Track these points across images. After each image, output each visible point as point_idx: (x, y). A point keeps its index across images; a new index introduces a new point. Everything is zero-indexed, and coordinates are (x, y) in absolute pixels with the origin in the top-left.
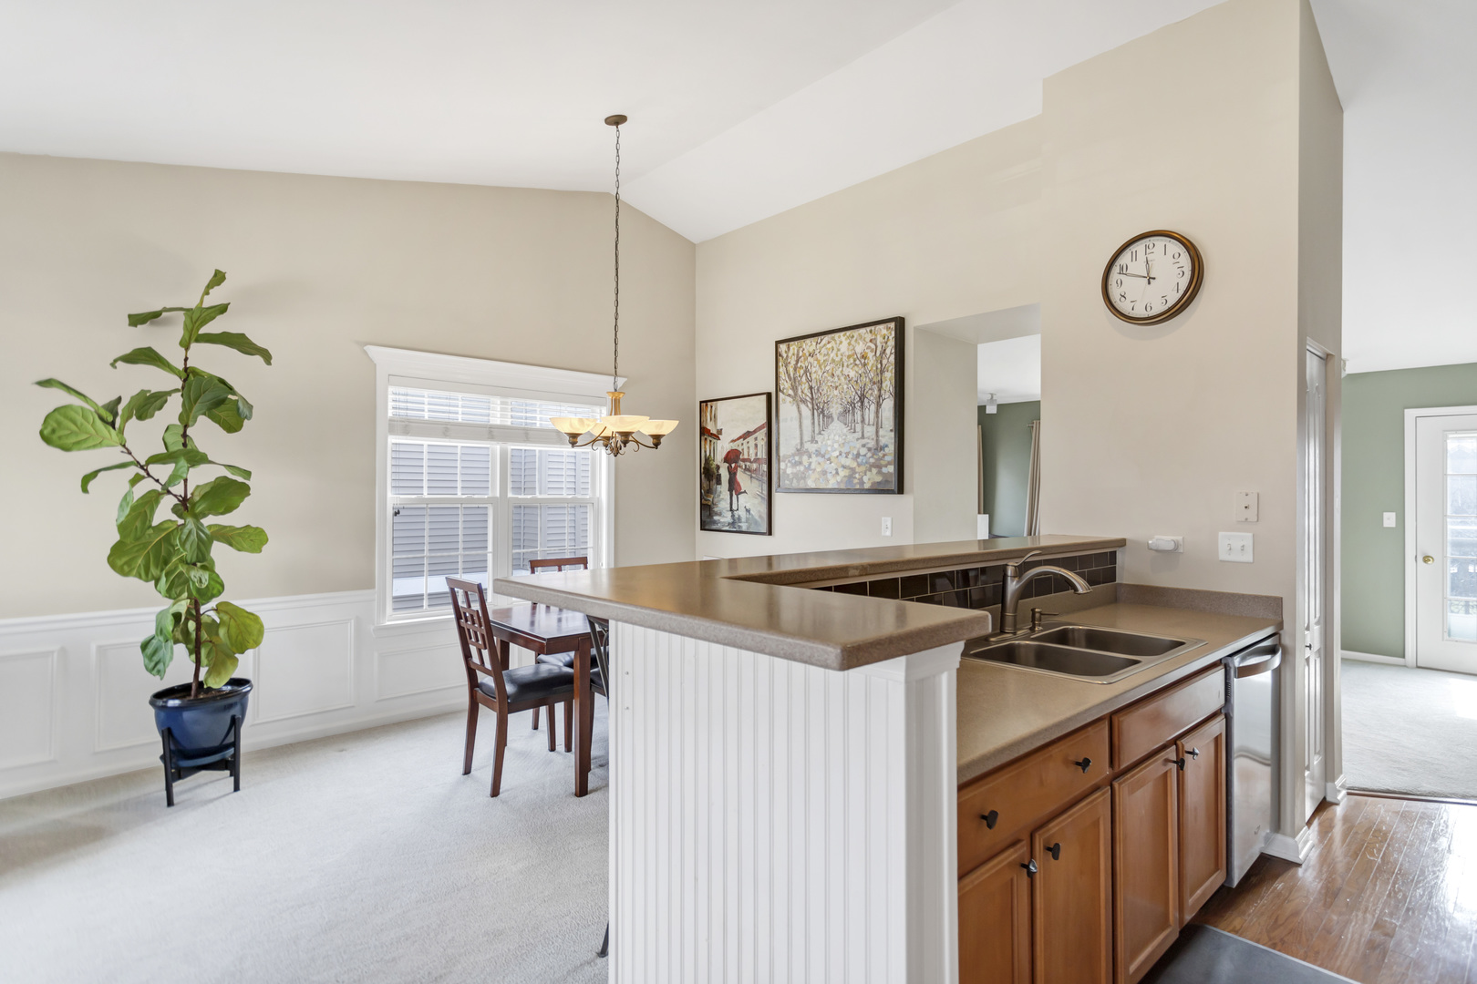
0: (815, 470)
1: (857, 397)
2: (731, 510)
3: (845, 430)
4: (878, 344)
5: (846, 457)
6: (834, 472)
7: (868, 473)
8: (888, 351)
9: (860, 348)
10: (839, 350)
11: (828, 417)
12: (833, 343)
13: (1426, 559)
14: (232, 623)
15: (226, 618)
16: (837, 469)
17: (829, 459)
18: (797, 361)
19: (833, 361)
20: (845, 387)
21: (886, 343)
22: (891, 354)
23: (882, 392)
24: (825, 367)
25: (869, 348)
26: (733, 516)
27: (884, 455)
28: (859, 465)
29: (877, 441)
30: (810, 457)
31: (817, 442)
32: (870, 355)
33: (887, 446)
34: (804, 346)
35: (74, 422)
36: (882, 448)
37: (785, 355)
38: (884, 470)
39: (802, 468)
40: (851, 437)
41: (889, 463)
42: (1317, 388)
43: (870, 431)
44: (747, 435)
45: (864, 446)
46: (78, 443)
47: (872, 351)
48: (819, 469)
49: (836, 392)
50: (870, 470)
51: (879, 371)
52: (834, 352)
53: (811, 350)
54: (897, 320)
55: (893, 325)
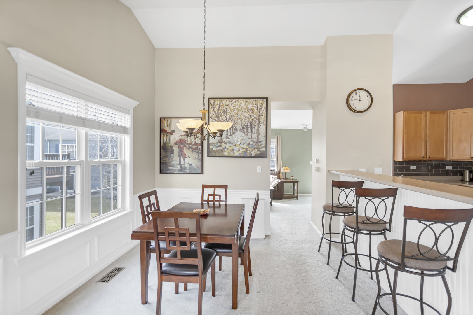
0: (228, 149)
1: (249, 123)
2: (180, 164)
3: (243, 135)
4: (259, 105)
5: (244, 145)
6: (238, 150)
7: (254, 151)
8: (263, 109)
9: (250, 106)
10: (240, 105)
11: (235, 130)
12: (237, 103)
16: (239, 149)
17: (235, 145)
18: (219, 107)
19: (238, 109)
20: (243, 119)
21: (262, 106)
22: (264, 110)
23: (260, 123)
24: (234, 111)
25: (254, 106)
26: (181, 167)
27: (261, 145)
28: (249, 148)
29: (258, 139)
30: (225, 144)
31: (229, 138)
32: (255, 109)
33: (262, 141)
34: (223, 102)
36: (260, 142)
37: (213, 104)
38: (261, 150)
39: (221, 148)
40: (246, 137)
41: (263, 147)
43: (255, 136)
45: (252, 141)
47: (256, 108)
48: (230, 149)
49: (239, 121)
50: (255, 150)
51: (259, 115)
52: (238, 106)
53: (227, 104)
54: (267, 99)
55: (265, 100)
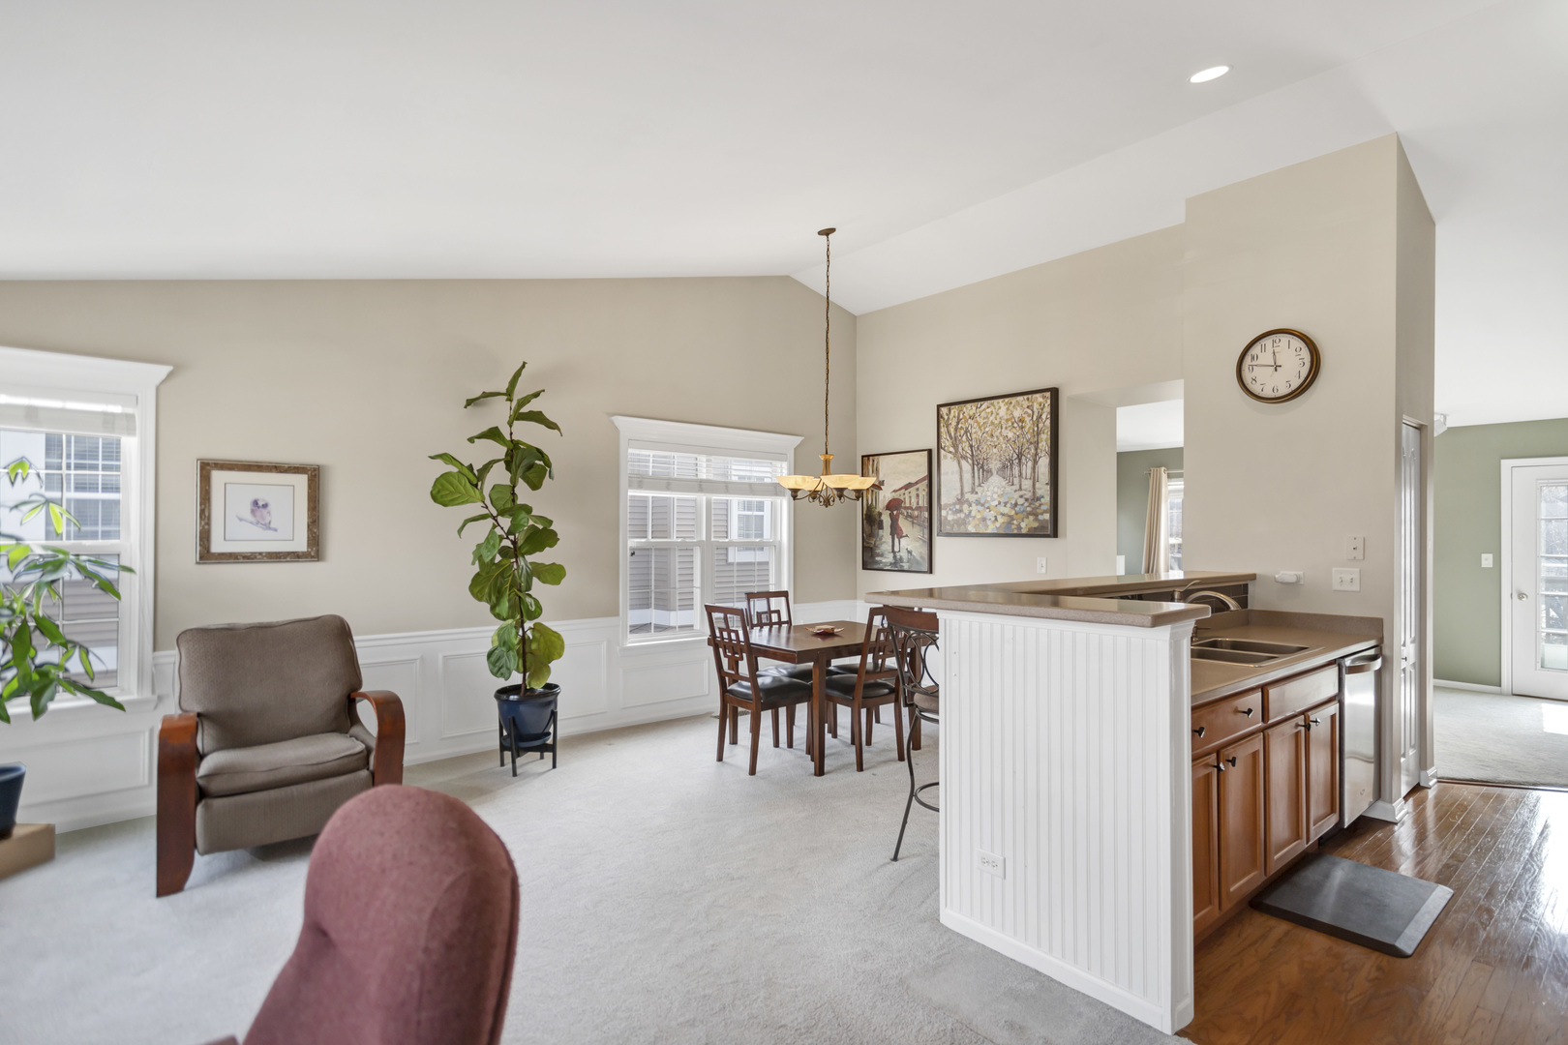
0: (974, 517)
1: (1015, 455)
2: (893, 551)
3: (1004, 483)
4: (1035, 409)
5: (1005, 506)
6: (993, 519)
7: (1025, 520)
8: (1044, 417)
9: (1017, 413)
10: (998, 414)
11: (988, 472)
12: (992, 408)
13: (1521, 596)
14: (542, 640)
15: (537, 635)
16: (996, 517)
17: (988, 508)
18: (958, 423)
19: (992, 423)
20: (1004, 446)
21: (1042, 409)
22: (1047, 418)
23: (1039, 451)
24: (985, 429)
25: (1026, 413)
26: (895, 557)
27: (1040, 505)
28: (1017, 513)
29: (1034, 493)
30: (970, 505)
31: (977, 493)
32: (1028, 419)
33: (1043, 497)
34: (965, 410)
35: (452, 485)
36: (1038, 499)
37: (946, 417)
38: (1040, 517)
39: (963, 515)
40: (1009, 489)
41: (1045, 512)
42: (1413, 452)
43: (1027, 484)
44: (908, 486)
45: (1021, 497)
46: (453, 500)
47: (1029, 416)
48: (979, 516)
49: (995, 450)
50: (1028, 518)
51: (1035, 433)
52: (994, 415)
53: (971, 413)
54: (1055, 391)
55: (1051, 395)
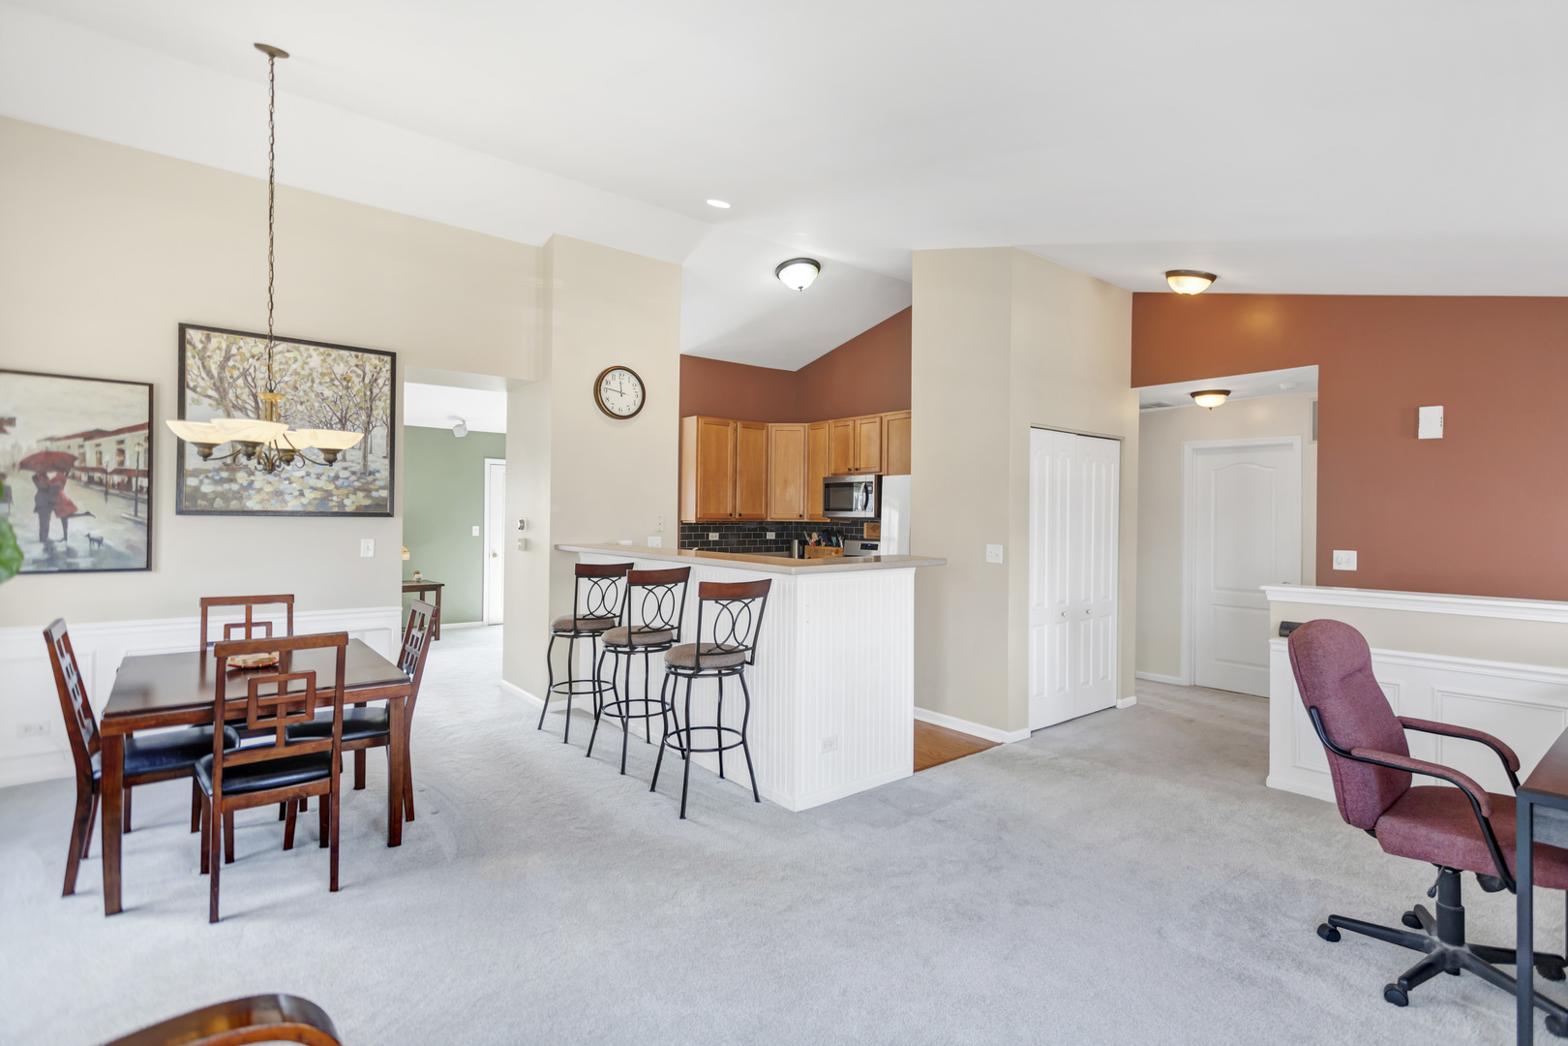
0: (259, 490)
1: (334, 418)
2: (44, 539)
4: (367, 370)
5: (318, 478)
6: (297, 493)
7: (351, 496)
8: (381, 382)
9: (340, 369)
10: (306, 363)
12: (296, 354)
13: (495, 555)
16: (301, 491)
17: (288, 479)
18: (227, 358)
19: (296, 373)
20: (317, 405)
21: (378, 373)
22: (384, 384)
23: (372, 419)
24: (282, 377)
25: (353, 372)
26: (49, 549)
27: (374, 480)
28: (337, 488)
29: (365, 466)
30: (251, 474)
32: (356, 380)
33: (378, 471)
34: (241, 343)
36: (371, 473)
37: (199, 345)
38: (374, 494)
39: (235, 487)
41: (382, 489)
43: (355, 455)
44: (88, 436)
45: (346, 469)
47: (358, 376)
48: (269, 489)
49: (300, 408)
50: (355, 494)
51: (368, 398)
52: (299, 364)
53: (256, 351)
54: (393, 355)
55: (388, 359)
